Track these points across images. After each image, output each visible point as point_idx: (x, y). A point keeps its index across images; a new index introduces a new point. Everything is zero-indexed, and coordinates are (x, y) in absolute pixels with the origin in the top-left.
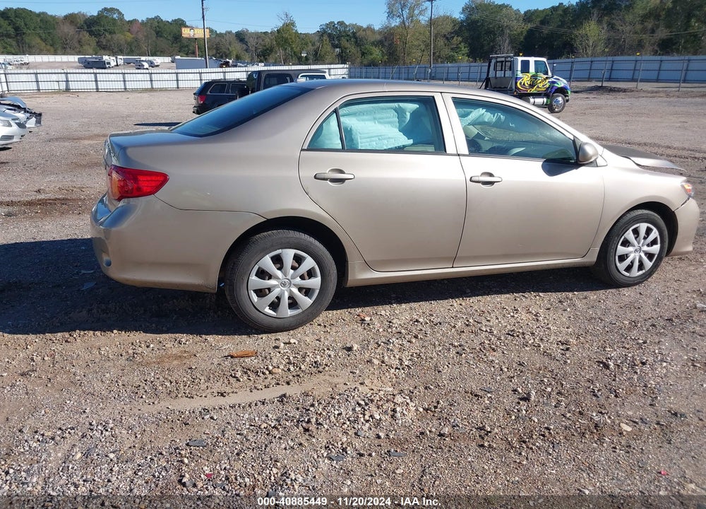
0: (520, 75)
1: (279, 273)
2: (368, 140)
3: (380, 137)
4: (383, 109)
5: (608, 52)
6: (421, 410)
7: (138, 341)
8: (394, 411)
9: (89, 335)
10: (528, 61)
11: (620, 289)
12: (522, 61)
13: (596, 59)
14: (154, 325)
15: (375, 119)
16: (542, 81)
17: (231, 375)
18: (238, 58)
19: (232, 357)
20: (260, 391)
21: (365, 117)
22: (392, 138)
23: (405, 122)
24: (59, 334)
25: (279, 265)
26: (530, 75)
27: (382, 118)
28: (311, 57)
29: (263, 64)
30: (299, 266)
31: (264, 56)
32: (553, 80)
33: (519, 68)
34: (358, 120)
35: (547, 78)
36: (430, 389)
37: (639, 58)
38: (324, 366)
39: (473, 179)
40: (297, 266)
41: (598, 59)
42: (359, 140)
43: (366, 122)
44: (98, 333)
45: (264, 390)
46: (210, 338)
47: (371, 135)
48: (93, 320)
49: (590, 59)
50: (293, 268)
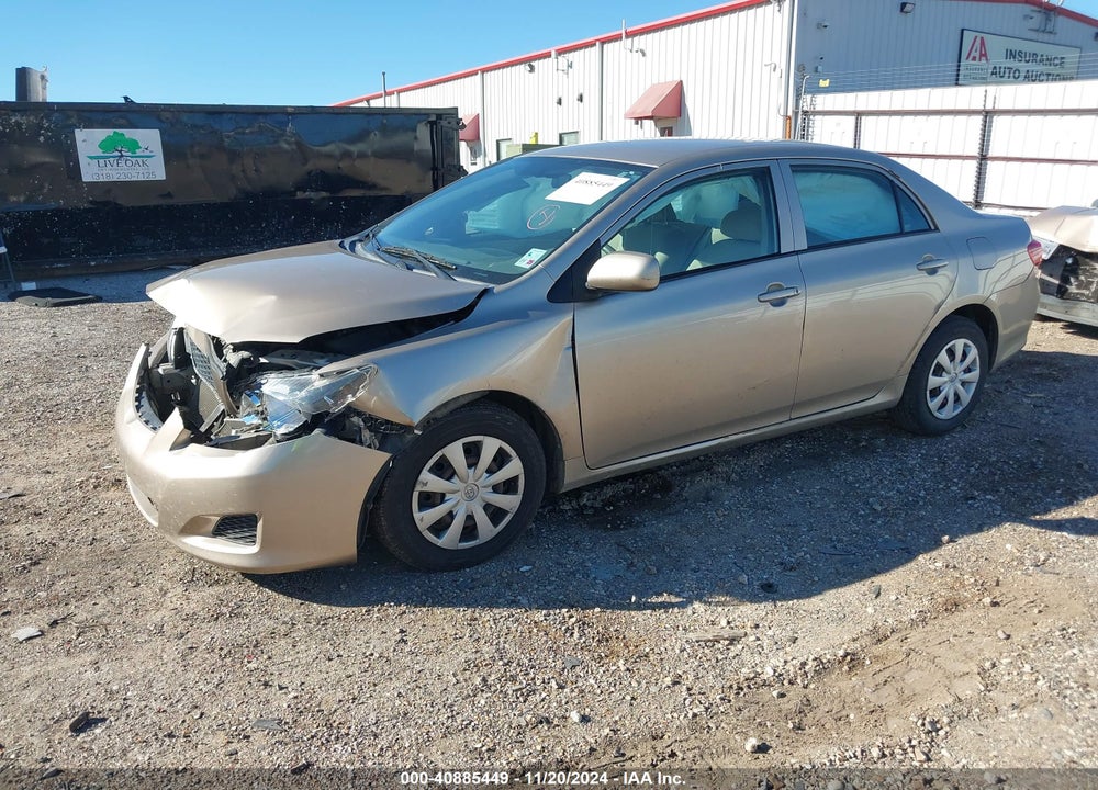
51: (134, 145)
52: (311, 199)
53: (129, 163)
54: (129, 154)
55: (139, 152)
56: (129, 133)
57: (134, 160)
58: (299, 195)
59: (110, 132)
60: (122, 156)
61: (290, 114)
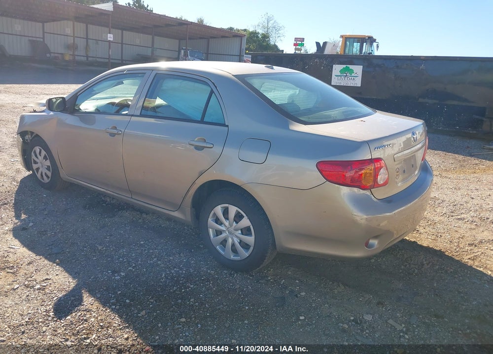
51: (352, 71)
52: (428, 103)
53: (348, 79)
54: (349, 75)
55: (353, 75)
56: (351, 67)
57: (350, 78)
58: (421, 100)
59: (345, 66)
60: (347, 76)
61: (424, 60)
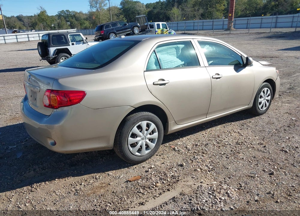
0: (157, 30)
1: (141, 134)
2: (167, 63)
3: (171, 62)
4: (171, 48)
5: (185, 19)
6: (237, 190)
7: (73, 183)
8: (227, 193)
9: (43, 185)
10: (159, 24)
11: (260, 116)
12: (157, 24)
13: (179, 22)
14: (75, 171)
15: (168, 53)
16: (166, 32)
17: (138, 192)
18: (20, 28)
19: (130, 181)
20: (158, 197)
21: (164, 53)
22: (176, 62)
23: (179, 53)
24: (25, 188)
25: (140, 130)
26: (161, 30)
27: (170, 52)
28: (57, 27)
29: (34, 31)
30: (149, 129)
31: (33, 27)
32: (169, 31)
33: (156, 27)
34: (161, 54)
35: (167, 30)
36: (231, 178)
37: (195, 21)
38: (177, 177)
39: (214, 77)
40: (148, 128)
41: (180, 22)
42: (163, 64)
43: (164, 55)
44: (47, 182)
45: (160, 196)
46: (110, 173)
47: (168, 61)
48: (38, 175)
49: (176, 22)
50: (147, 130)
